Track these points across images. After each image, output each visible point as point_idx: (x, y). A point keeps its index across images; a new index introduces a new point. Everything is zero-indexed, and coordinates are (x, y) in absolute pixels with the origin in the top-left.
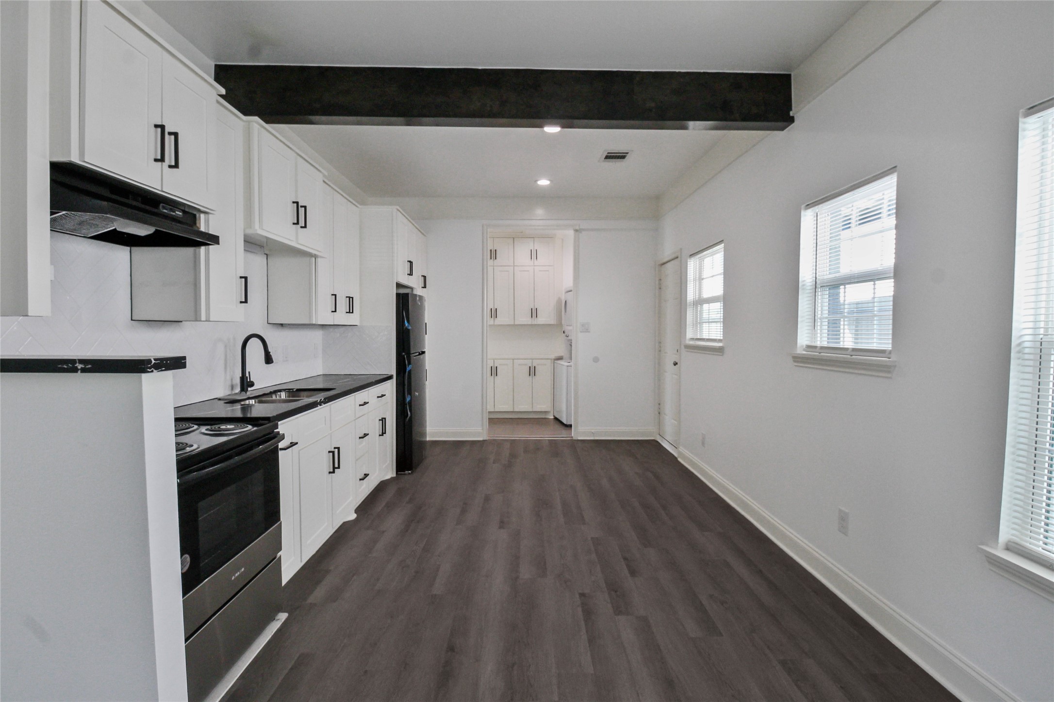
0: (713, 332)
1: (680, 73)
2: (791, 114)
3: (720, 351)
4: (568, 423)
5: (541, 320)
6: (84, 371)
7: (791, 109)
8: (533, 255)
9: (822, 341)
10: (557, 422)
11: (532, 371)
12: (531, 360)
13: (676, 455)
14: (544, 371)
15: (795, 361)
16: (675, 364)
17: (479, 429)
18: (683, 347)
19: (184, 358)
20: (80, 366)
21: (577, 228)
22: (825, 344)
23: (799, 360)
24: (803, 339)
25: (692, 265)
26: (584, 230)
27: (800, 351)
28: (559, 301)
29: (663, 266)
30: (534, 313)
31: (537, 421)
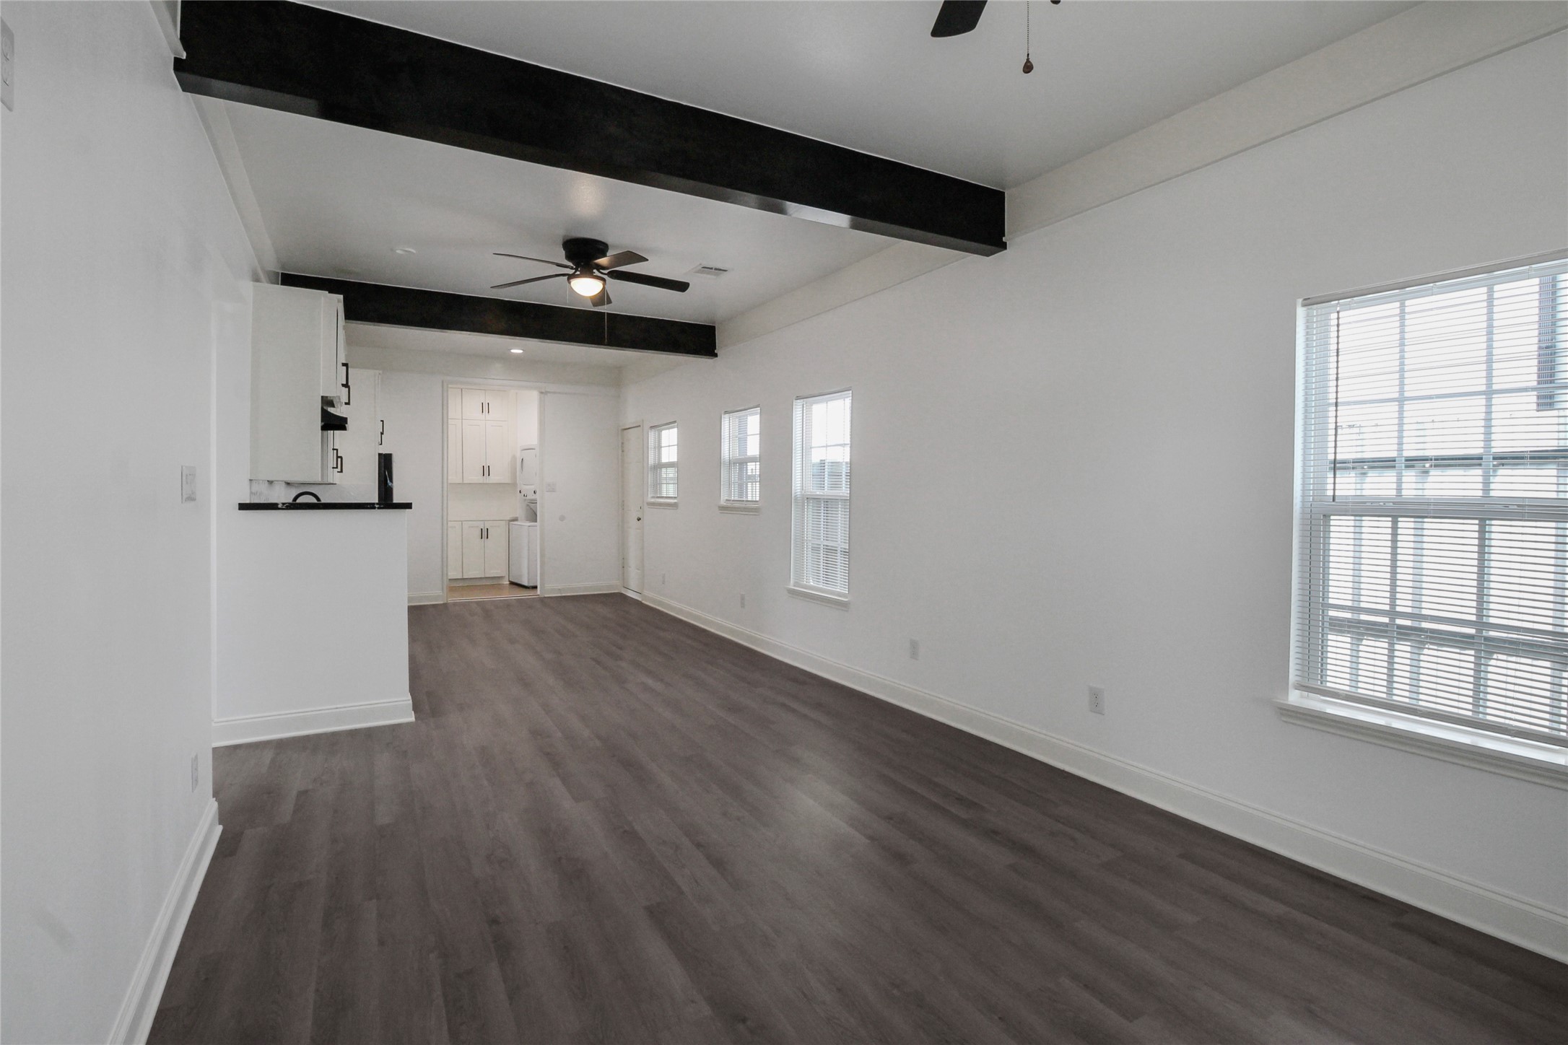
0: (669, 490)
1: (646, 318)
2: (716, 351)
3: (675, 506)
4: (531, 584)
5: (494, 478)
6: (379, 508)
7: (715, 349)
8: (485, 408)
9: (735, 497)
10: (514, 586)
11: (484, 534)
12: (482, 522)
13: (640, 599)
14: (498, 533)
15: (720, 510)
16: (639, 519)
17: (439, 592)
18: (645, 504)
19: (411, 504)
20: (377, 506)
21: (543, 391)
22: (736, 498)
23: (723, 508)
24: (724, 497)
25: (652, 435)
26: (549, 392)
27: (723, 503)
28: (514, 458)
29: (625, 431)
30: (486, 471)
31: (492, 584)
